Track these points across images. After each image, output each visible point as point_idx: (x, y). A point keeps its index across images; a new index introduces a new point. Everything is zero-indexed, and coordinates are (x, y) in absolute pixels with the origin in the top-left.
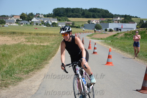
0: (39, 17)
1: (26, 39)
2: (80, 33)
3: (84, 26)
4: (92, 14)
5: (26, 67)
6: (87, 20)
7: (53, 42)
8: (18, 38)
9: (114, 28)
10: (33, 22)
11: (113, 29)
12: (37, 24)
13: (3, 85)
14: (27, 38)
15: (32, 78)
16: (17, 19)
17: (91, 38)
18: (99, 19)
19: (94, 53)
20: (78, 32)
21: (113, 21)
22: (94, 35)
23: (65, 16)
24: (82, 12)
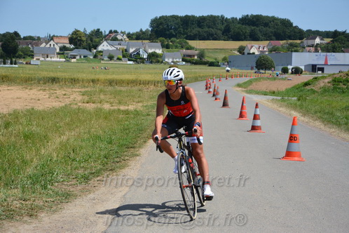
0: (115, 39)
1: (83, 95)
2: (220, 77)
3: (228, 61)
4: (248, 29)
5: (82, 165)
6: (237, 44)
7: (149, 104)
8: (64, 93)
9: (305, 66)
10: (101, 52)
11: (303, 68)
12: (111, 58)
13: (23, 211)
14: (86, 92)
15: (96, 192)
16: (62, 45)
17: (250, 92)
18: (268, 42)
19: (254, 128)
20: (213, 77)
21: (304, 48)
22: (254, 84)
23: (180, 37)
24: (224, 26)
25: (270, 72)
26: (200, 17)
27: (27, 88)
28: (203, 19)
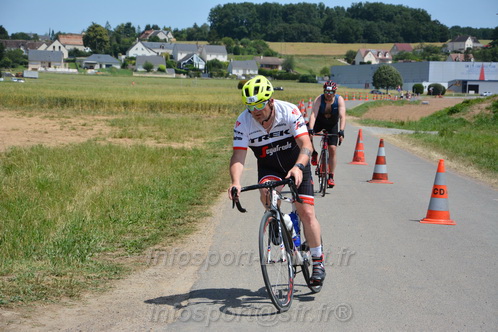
0: (155, 39)
1: (112, 125)
3: (329, 75)
4: (361, 25)
5: (129, 228)
6: (344, 48)
7: (215, 139)
8: (82, 122)
9: (449, 82)
10: (132, 58)
11: (446, 85)
12: (148, 68)
13: (60, 291)
14: (117, 121)
16: (72, 47)
17: (367, 122)
18: (392, 45)
19: (376, 177)
21: (448, 54)
22: (371, 110)
23: (255, 37)
24: (324, 19)
25: (394, 92)
26: (286, 5)
27: (24, 115)
28: (291, 8)
